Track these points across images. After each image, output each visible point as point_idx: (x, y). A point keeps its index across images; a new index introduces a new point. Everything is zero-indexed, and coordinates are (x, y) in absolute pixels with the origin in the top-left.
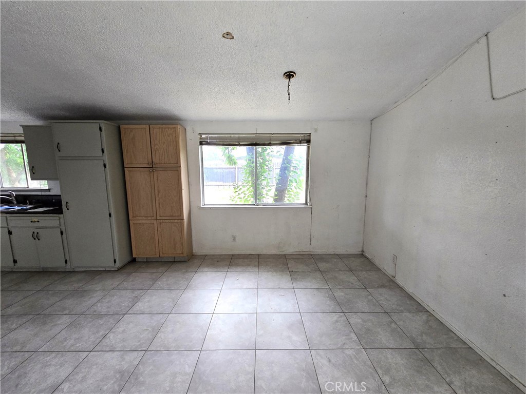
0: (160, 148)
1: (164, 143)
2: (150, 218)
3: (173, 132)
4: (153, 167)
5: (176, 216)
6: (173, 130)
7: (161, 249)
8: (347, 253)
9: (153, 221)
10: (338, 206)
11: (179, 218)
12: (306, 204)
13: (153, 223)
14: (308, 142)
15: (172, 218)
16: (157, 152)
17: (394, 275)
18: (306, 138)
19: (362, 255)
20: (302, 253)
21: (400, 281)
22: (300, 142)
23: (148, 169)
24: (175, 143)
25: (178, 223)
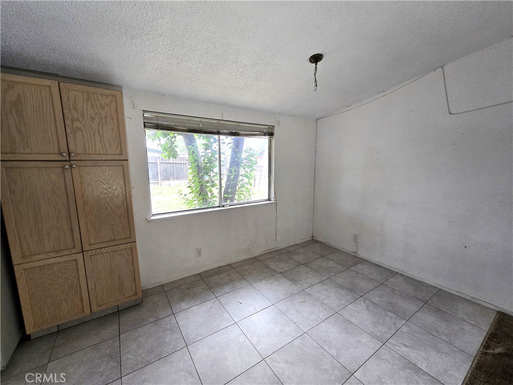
0: (84, 126)
1: (93, 119)
2: (66, 252)
3: (112, 101)
4: (70, 160)
5: (121, 239)
6: (110, 98)
7: (93, 299)
8: (303, 241)
9: (73, 257)
10: (296, 199)
11: (129, 240)
12: (269, 199)
13: (76, 260)
14: (271, 134)
15: (115, 243)
16: (79, 134)
17: (356, 251)
18: (270, 131)
19: (313, 241)
20: (269, 251)
21: (363, 254)
22: (265, 135)
23: (59, 164)
24: (115, 121)
25: (125, 249)
